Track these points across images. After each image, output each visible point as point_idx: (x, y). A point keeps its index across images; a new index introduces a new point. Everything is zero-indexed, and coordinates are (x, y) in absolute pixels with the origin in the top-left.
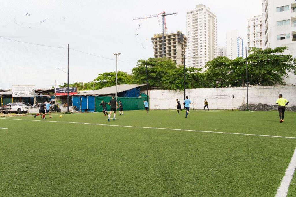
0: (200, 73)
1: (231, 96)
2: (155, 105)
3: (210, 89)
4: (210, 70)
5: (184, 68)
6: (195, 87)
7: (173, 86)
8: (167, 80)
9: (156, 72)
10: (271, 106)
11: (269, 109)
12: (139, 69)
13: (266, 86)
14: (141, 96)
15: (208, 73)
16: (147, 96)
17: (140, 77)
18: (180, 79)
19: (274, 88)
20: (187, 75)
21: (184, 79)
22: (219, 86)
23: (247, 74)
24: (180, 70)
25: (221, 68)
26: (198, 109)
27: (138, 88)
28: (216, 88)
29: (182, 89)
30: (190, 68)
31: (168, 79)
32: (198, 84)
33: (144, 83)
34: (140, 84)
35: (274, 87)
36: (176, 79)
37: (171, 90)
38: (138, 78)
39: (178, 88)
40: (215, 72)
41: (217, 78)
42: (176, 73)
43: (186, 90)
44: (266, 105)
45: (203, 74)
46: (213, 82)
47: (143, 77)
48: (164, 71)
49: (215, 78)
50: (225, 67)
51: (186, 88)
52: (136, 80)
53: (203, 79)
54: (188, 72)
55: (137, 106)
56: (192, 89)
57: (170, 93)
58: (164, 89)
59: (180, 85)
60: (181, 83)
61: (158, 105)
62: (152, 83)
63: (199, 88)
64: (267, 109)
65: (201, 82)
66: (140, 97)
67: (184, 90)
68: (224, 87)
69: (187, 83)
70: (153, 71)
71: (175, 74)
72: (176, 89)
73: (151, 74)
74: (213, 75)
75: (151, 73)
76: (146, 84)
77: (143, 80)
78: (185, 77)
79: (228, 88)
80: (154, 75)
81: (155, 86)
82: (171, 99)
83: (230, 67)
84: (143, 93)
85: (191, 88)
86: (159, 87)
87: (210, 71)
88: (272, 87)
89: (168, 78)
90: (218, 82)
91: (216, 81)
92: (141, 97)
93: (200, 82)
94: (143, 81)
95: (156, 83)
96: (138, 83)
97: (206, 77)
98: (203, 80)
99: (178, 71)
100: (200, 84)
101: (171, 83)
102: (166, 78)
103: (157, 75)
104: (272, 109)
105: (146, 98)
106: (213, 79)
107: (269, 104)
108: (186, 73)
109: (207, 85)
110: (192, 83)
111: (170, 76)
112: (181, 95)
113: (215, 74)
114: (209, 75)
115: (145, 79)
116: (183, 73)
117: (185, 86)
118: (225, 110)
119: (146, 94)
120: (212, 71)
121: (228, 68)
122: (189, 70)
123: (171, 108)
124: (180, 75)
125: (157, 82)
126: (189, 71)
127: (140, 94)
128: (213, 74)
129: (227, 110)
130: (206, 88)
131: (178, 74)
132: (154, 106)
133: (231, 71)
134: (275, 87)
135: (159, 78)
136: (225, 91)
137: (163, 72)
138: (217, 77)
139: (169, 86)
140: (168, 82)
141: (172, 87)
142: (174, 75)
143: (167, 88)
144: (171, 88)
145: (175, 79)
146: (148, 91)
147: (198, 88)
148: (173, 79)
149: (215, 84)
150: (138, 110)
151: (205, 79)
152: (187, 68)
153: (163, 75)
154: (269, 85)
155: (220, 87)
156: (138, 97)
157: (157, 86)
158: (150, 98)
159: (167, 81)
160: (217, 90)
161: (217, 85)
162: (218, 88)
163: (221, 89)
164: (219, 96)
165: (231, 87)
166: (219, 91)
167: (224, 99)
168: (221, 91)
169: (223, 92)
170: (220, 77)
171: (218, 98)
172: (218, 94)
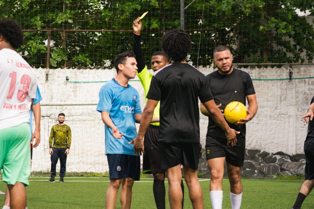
10: (278, 157)
11: (268, 172)
13: (257, 69)
19: (291, 79)
22: (59, 59)
23: (182, 10)
28: (41, 72)
35: (291, 73)
41: (47, 23)
44: (257, 151)
46: (28, 39)
49: (38, 22)
64: (261, 172)
68: (82, 65)
74: (32, 5)
79: (100, 72)
88: (284, 72)
91: (44, 36)
104: (282, 170)
106: (27, 27)
107: (272, 150)
118: (82, 175)
129: (93, 175)
134: (295, 75)
136: (84, 85)
149: (39, 51)
154: (272, 66)
155: (60, 65)
160: (47, 78)
161: (51, 55)
162: (52, 70)
163: (67, 77)
164: (56, 109)
165: (110, 70)
166: (56, 83)
167: (78, 122)
168: (66, 84)
169: (73, 91)
170: (62, 19)
171: (53, 115)
172: (52, 96)
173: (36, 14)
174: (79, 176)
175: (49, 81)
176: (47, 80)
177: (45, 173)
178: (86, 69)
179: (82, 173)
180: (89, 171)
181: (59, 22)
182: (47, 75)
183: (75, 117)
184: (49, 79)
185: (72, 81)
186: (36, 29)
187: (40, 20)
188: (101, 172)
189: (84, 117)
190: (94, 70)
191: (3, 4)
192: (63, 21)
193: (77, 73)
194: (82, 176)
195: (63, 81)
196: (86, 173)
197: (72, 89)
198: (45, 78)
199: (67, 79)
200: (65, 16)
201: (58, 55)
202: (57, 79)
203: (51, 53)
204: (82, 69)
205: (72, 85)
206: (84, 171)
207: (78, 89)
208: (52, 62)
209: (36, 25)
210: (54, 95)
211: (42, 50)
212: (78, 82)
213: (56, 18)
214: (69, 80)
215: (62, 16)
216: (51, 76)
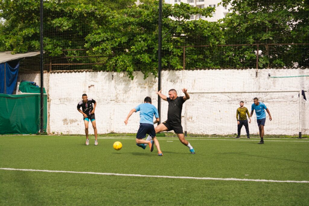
0: (207, 22)
1: (296, 95)
2: (65, 120)
3: (236, 71)
4: (237, 13)
5: (158, 7)
6: (190, 66)
7: (123, 59)
8: (103, 41)
9: (70, 16)
12: (17, 6)
14: (22, 89)
15: (231, 22)
16: (42, 89)
17: (21, 30)
18: (145, 40)
20: (167, 26)
21: (158, 38)
22: (264, 63)
24: (146, 12)
25: (271, 11)
26: (199, 133)
27: (12, 63)
28: (253, 71)
29: (151, 69)
30: (177, 6)
31: (108, 40)
32: (201, 57)
33: (31, 49)
34: (21, 52)
36: (132, 39)
37: (115, 74)
38: (14, 34)
39: (139, 66)
40: (252, 20)
41: (257, 40)
42: (132, 19)
43: (165, 74)
45: (216, 26)
46: (245, 50)
47: (30, 31)
48: (97, 12)
49: (251, 40)
50: (283, 8)
51: (165, 68)
52: (7, 38)
53: (217, 40)
54: (170, 17)
55: (9, 121)
56: (181, 72)
57: (113, 81)
58: (96, 70)
59: (146, 58)
60: (149, 50)
61: (76, 121)
62: (59, 51)
63: (205, 69)
65: (211, 52)
66: (18, 93)
67: (158, 74)
68: (280, 66)
69: (166, 53)
70: (62, 11)
71: (131, 23)
72: (131, 69)
73: (56, 22)
74: (247, 29)
75: (53, 18)
76: (39, 53)
77: (27, 39)
78: (161, 34)
79: (290, 70)
80: (65, 24)
81: (65, 61)
82: (117, 100)
83: (296, 8)
84: (29, 81)
85: (179, 67)
86: (80, 61)
87: (238, 17)
89: (109, 35)
90: (260, 52)
91: (255, 48)
92: (21, 93)
93: (207, 52)
94: (27, 42)
95: (69, 50)
96: (11, 48)
97: (225, 35)
98: (217, 43)
99: (140, 12)
100: (206, 57)
101: (119, 50)
102: (102, 35)
103: (74, 26)
105: (37, 96)
106: (244, 43)
108: (164, 20)
109: (228, 59)
110: (182, 54)
111: (115, 30)
112: (147, 90)
113: (252, 26)
114: (235, 27)
115: (35, 37)
116: (156, 22)
117: (161, 62)
119: (38, 83)
120: (245, 17)
121: (290, 10)
122: (174, 12)
123: (115, 131)
124: (147, 26)
125: (73, 46)
126: (175, 15)
127: (19, 83)
128: (245, 25)
129: (285, 136)
130: (224, 68)
131: (140, 24)
132: (63, 123)
133: (299, 21)
135: (81, 33)
136: (280, 79)
137: (92, 14)
138: (258, 35)
139: (112, 62)
140: (109, 47)
141: (120, 63)
142: (126, 25)
143: (103, 68)
144: (116, 65)
145: (130, 40)
146: (45, 75)
147: (201, 69)
148: (124, 39)
149: (252, 57)
150: (11, 136)
151: (223, 42)
152: (170, 6)
153: (93, 24)
155: (265, 66)
156: (12, 94)
157: (75, 61)
158: (50, 97)
159: (104, 45)
160: (257, 75)
161: (259, 60)
162: (260, 70)
163: (269, 74)
164: (262, 94)
165: (297, 69)
166: (262, 78)
167: (276, 103)
168: (269, 79)
169: (273, 83)
170: (266, 37)
171: (260, 99)
172: (260, 86)
173: (250, 34)
174: (276, 137)
175: (258, 77)
176: (257, 76)
177: (255, 135)
178: (281, 69)
179: (279, 135)
180: (283, 134)
181: (264, 39)
182: (257, 73)
183: (274, 100)
184: (258, 75)
185: (272, 77)
186: (250, 44)
187: (252, 38)
188: (291, 134)
189: (280, 100)
190: (286, 69)
191: (230, 29)
192: (267, 38)
193: (276, 72)
194: (278, 137)
195: (267, 77)
196: (281, 135)
197: (272, 82)
198: (255, 75)
199: (269, 76)
200: (268, 35)
201: (264, 60)
202: (263, 75)
203: (259, 59)
204: (279, 69)
205: (272, 79)
206: (280, 134)
207: (276, 81)
208: (259, 65)
209: (250, 42)
210: (261, 86)
211: (253, 57)
212: (276, 77)
213: (262, 37)
214: (270, 76)
215: (266, 35)
216: (259, 74)
